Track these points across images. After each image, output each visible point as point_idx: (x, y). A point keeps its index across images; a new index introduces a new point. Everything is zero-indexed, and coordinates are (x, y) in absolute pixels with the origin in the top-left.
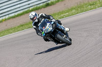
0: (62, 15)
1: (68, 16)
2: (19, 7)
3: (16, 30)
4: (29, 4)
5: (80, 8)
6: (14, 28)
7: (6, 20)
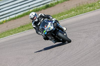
0: (62, 17)
1: (68, 17)
2: (20, 9)
3: (17, 31)
4: (29, 6)
5: (79, 10)
6: (15, 29)
7: (6, 21)
